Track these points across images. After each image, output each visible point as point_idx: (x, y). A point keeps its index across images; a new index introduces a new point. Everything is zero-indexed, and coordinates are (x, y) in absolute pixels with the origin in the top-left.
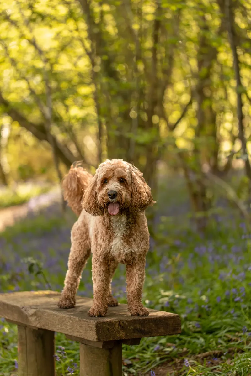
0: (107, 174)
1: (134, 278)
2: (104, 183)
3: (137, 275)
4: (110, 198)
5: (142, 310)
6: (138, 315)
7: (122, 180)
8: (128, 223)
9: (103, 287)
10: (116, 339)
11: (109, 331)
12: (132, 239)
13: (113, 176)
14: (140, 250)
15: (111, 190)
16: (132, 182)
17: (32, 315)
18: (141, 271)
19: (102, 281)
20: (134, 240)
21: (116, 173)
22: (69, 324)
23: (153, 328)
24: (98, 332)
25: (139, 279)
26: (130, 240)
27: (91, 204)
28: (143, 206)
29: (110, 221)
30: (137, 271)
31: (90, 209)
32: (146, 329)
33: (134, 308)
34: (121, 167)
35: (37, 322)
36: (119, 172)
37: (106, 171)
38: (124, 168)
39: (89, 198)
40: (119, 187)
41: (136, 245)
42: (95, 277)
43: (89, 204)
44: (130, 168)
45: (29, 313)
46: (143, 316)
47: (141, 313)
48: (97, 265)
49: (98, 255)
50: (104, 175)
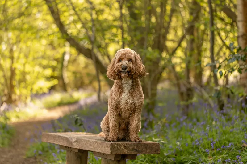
0: (121, 56)
1: (135, 120)
2: (120, 61)
3: (136, 118)
4: (123, 70)
5: (138, 139)
6: (136, 141)
7: (130, 60)
8: (133, 85)
9: (115, 125)
10: (122, 153)
11: (118, 149)
12: (135, 95)
13: (125, 58)
14: (139, 102)
15: (124, 66)
16: (135, 61)
17: (75, 142)
18: (139, 116)
19: (115, 121)
20: (136, 96)
21: (127, 56)
22: (95, 145)
23: (143, 149)
24: (111, 149)
25: (137, 121)
26: (133, 95)
27: (112, 73)
28: (141, 75)
29: (121, 83)
30: (136, 116)
31: (111, 76)
32: (139, 150)
33: (133, 138)
34: (130, 53)
35: (78, 146)
36: (128, 56)
37: (121, 55)
38: (131, 54)
39: (111, 69)
40: (127, 63)
41: (137, 99)
42: (111, 119)
43: (111, 73)
44: (135, 54)
45: (73, 141)
46: (138, 142)
47: (137, 141)
48: (112, 111)
49: (113, 104)
50: (120, 57)
